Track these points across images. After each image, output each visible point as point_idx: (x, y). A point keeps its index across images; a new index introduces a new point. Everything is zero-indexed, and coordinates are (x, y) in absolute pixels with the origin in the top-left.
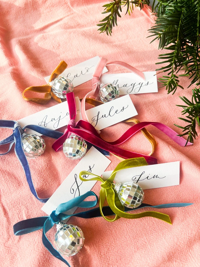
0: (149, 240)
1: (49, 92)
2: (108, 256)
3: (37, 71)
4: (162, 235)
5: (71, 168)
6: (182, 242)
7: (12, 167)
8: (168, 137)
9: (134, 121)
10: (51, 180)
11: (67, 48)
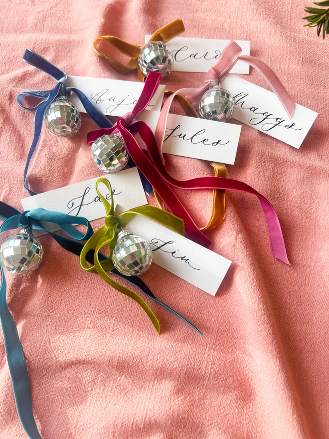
0: (115, 328)
1: (134, 58)
4: (135, 336)
6: (150, 363)
7: (28, 131)
9: (217, 168)
10: (58, 176)
11: (215, 6)
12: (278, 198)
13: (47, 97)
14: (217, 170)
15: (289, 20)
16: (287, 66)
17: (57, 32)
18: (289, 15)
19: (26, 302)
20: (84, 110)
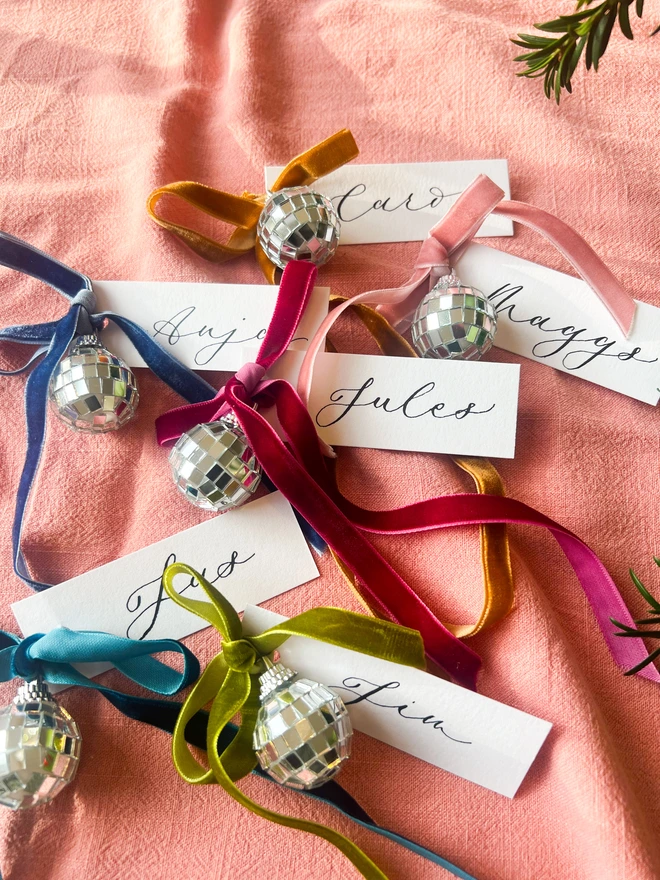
1: (245, 227)
2: (124, 874)
3: (259, 133)
5: (173, 527)
7: (10, 424)
8: (585, 601)
9: (479, 477)
10: (95, 530)
11: (413, 84)
12: (624, 529)
13: (50, 340)
14: (482, 483)
15: (583, 103)
16: (595, 208)
17: (57, 176)
18: (582, 90)
19: (51, 867)
20: (142, 363)
